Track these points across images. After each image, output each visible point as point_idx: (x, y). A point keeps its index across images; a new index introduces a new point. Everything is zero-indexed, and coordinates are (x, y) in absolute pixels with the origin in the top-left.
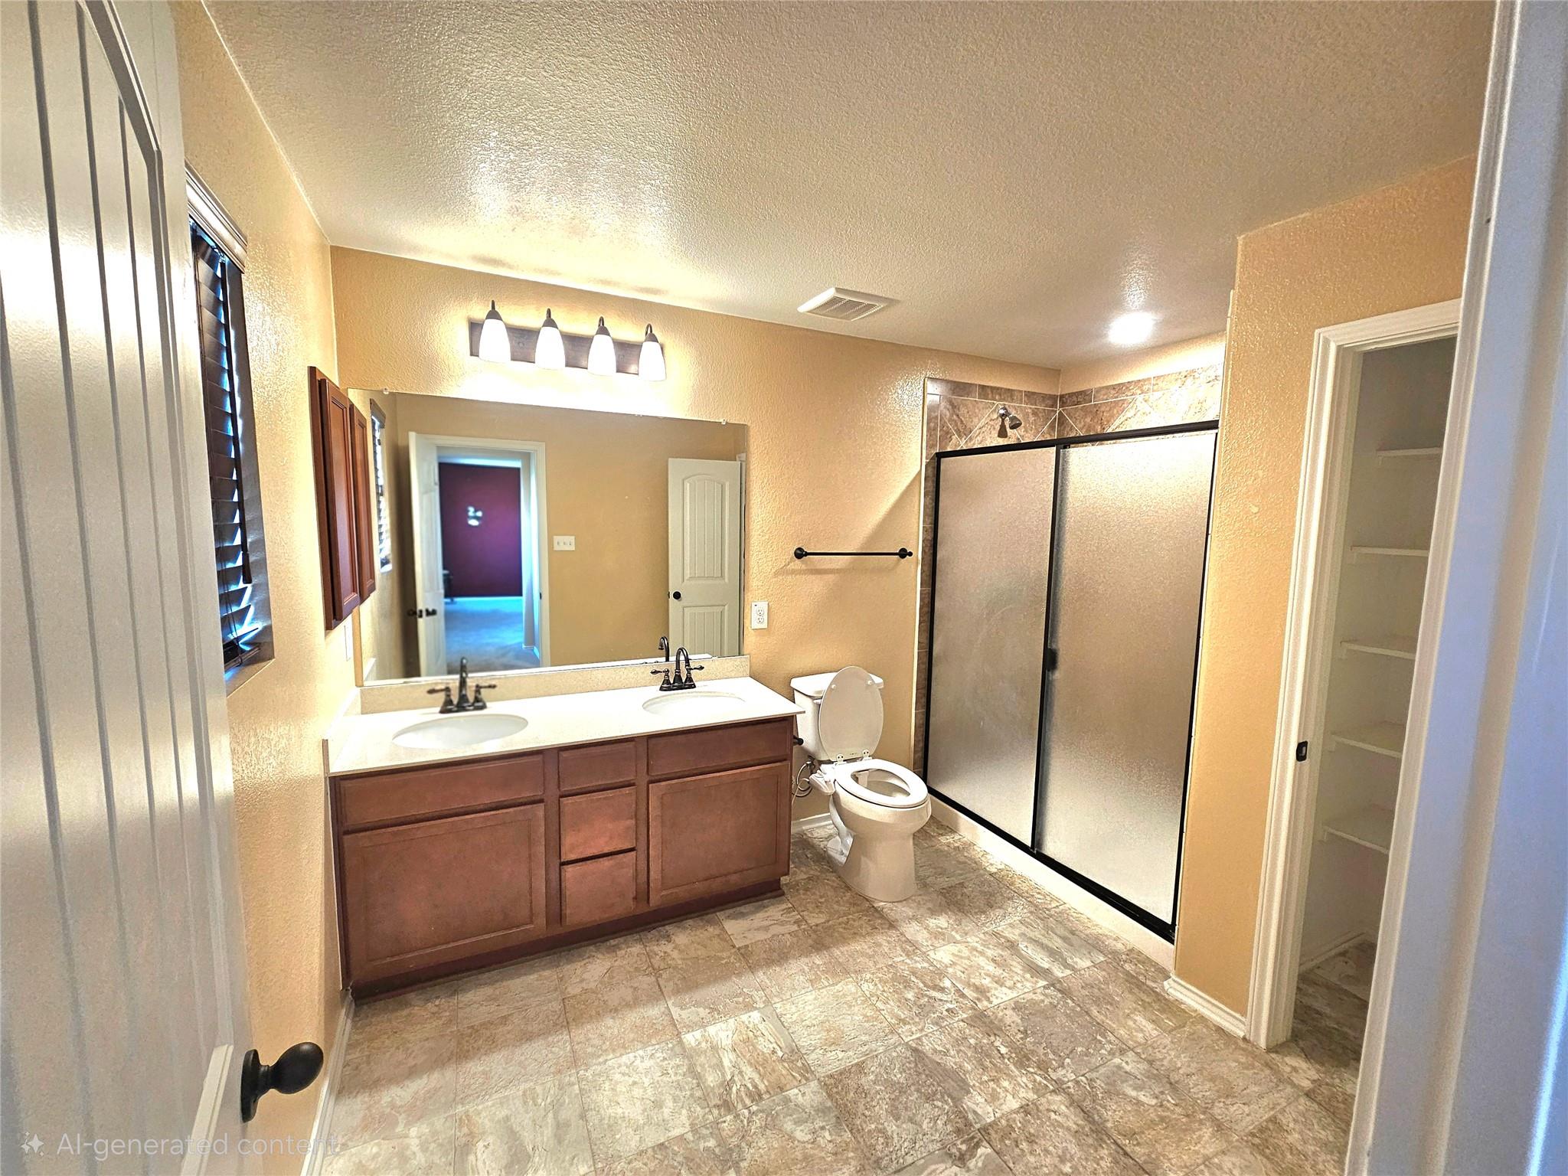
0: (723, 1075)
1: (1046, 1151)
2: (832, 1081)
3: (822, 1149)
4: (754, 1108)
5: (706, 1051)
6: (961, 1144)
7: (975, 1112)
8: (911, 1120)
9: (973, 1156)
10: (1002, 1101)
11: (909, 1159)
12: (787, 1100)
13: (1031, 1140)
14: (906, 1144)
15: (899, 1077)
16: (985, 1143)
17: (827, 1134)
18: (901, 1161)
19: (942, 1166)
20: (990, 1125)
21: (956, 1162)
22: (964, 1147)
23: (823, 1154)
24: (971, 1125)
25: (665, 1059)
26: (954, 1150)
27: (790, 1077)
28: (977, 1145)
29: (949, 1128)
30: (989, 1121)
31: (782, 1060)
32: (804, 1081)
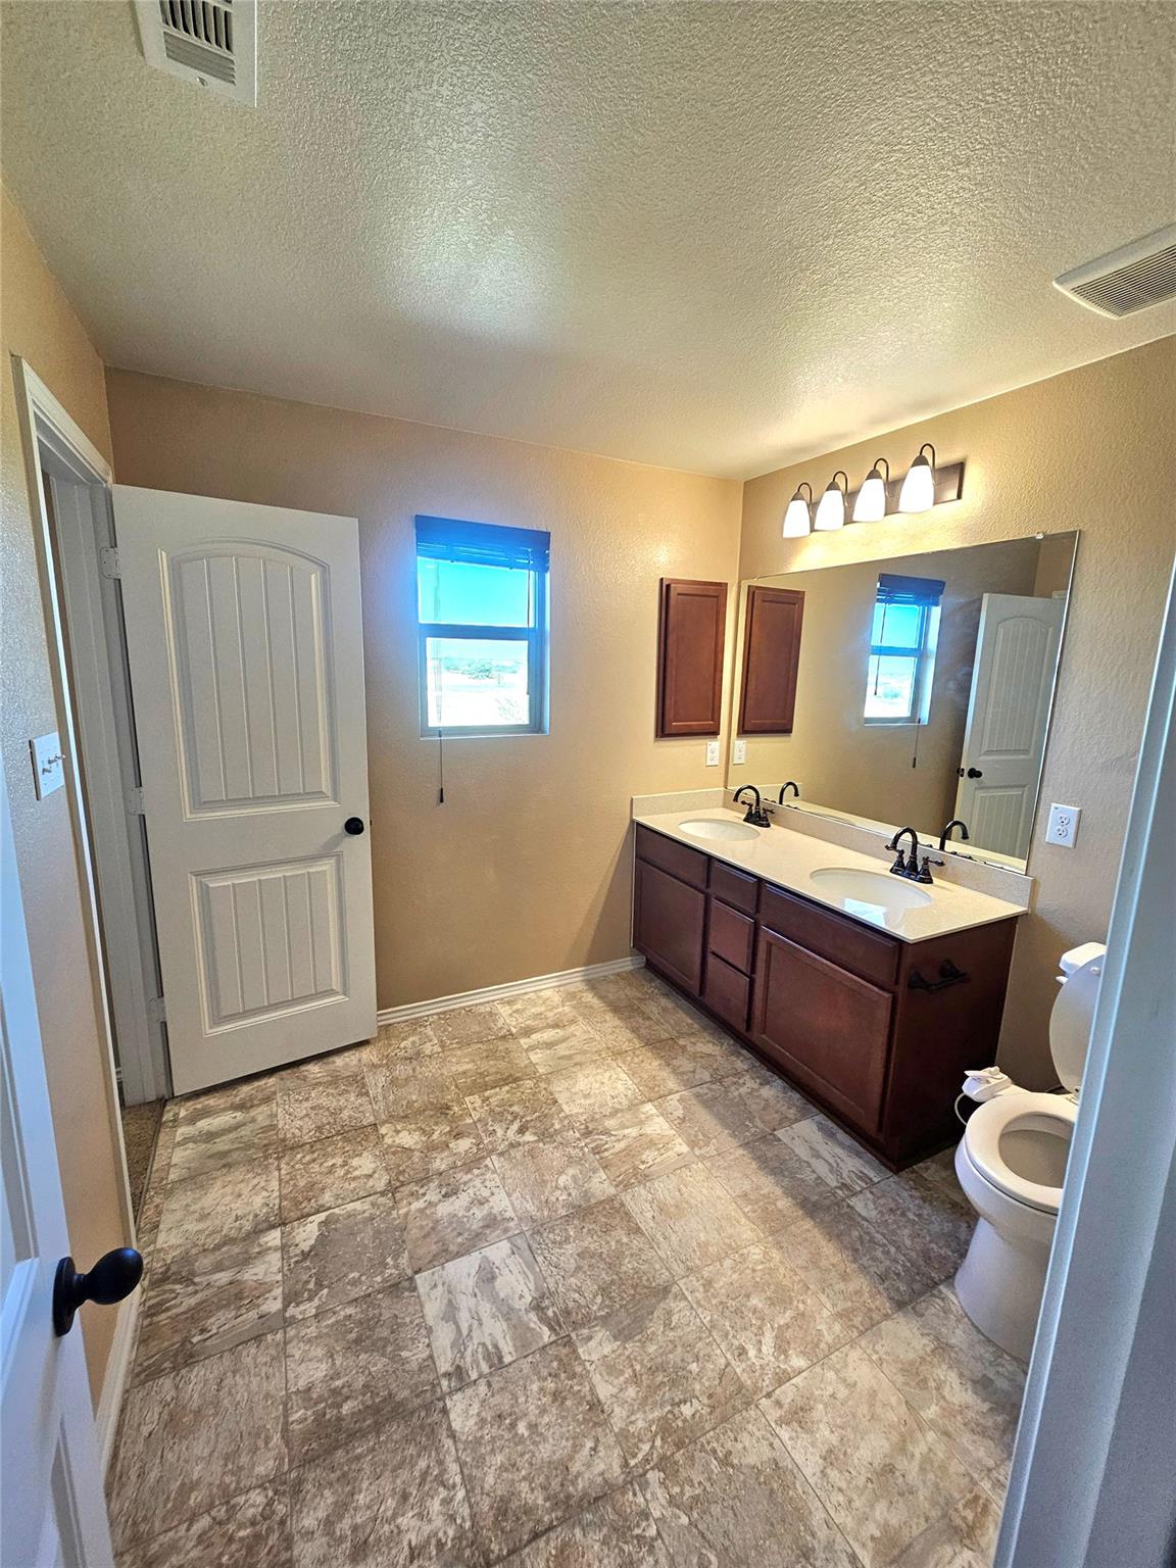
0: (614, 1130)
1: (543, 1411)
2: (617, 1205)
3: (551, 1193)
4: (586, 1150)
5: (637, 1117)
6: (554, 1312)
7: (590, 1338)
8: (579, 1268)
9: (541, 1320)
10: (606, 1378)
11: (540, 1259)
12: (595, 1171)
13: (556, 1395)
14: (555, 1259)
15: (628, 1266)
16: (553, 1338)
17: (564, 1197)
18: (539, 1252)
19: (532, 1287)
20: (575, 1351)
21: (535, 1302)
22: (550, 1313)
23: (547, 1193)
24: (574, 1329)
25: (626, 1096)
26: (547, 1302)
27: (618, 1173)
28: (552, 1329)
29: (571, 1304)
30: (580, 1351)
31: (635, 1168)
32: (614, 1183)
